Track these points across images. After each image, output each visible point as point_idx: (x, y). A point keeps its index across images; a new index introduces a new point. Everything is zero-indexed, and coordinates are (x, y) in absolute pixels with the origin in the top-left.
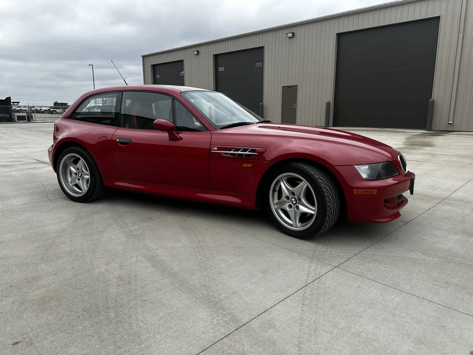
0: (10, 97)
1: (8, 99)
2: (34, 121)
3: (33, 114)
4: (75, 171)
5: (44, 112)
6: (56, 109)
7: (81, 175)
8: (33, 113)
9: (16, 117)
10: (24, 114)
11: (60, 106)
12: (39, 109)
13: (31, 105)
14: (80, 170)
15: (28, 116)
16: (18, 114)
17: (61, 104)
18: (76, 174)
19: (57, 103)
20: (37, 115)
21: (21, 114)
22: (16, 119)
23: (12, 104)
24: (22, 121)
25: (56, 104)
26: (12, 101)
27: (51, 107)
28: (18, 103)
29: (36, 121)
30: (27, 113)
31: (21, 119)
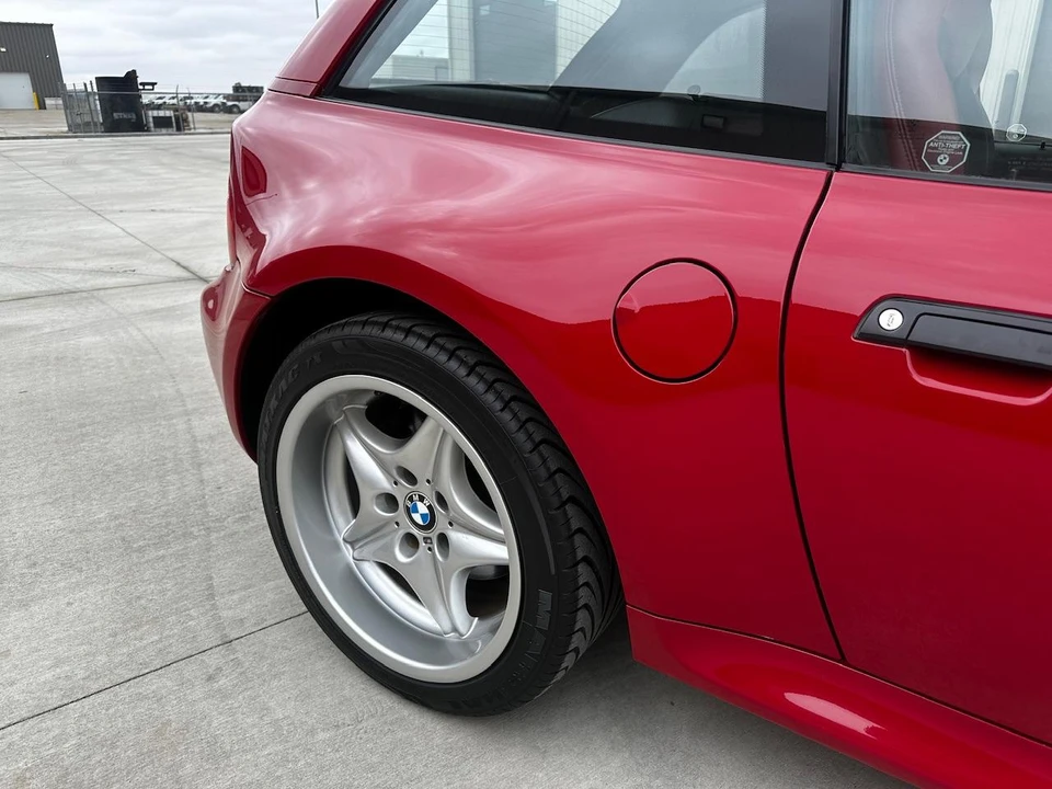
0: (134, 71)
1: (132, 76)
2: (192, 131)
3: (189, 114)
4: (385, 484)
5: (212, 110)
6: (239, 101)
7: (431, 521)
8: (190, 111)
9: (151, 120)
10: (169, 113)
11: (248, 94)
12: (201, 101)
13: (183, 90)
14: (423, 488)
15: (176, 119)
16: (155, 113)
17: (250, 89)
18: (390, 501)
19: (241, 87)
20: (199, 116)
21: (161, 113)
22: (152, 125)
23: (141, 87)
24: (164, 131)
25: (237, 88)
26: (139, 81)
27: (227, 97)
28: (153, 84)
29: (198, 131)
30: (176, 110)
31: (162, 123)
